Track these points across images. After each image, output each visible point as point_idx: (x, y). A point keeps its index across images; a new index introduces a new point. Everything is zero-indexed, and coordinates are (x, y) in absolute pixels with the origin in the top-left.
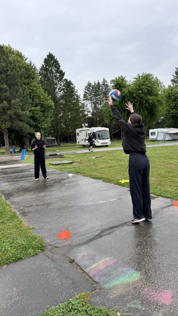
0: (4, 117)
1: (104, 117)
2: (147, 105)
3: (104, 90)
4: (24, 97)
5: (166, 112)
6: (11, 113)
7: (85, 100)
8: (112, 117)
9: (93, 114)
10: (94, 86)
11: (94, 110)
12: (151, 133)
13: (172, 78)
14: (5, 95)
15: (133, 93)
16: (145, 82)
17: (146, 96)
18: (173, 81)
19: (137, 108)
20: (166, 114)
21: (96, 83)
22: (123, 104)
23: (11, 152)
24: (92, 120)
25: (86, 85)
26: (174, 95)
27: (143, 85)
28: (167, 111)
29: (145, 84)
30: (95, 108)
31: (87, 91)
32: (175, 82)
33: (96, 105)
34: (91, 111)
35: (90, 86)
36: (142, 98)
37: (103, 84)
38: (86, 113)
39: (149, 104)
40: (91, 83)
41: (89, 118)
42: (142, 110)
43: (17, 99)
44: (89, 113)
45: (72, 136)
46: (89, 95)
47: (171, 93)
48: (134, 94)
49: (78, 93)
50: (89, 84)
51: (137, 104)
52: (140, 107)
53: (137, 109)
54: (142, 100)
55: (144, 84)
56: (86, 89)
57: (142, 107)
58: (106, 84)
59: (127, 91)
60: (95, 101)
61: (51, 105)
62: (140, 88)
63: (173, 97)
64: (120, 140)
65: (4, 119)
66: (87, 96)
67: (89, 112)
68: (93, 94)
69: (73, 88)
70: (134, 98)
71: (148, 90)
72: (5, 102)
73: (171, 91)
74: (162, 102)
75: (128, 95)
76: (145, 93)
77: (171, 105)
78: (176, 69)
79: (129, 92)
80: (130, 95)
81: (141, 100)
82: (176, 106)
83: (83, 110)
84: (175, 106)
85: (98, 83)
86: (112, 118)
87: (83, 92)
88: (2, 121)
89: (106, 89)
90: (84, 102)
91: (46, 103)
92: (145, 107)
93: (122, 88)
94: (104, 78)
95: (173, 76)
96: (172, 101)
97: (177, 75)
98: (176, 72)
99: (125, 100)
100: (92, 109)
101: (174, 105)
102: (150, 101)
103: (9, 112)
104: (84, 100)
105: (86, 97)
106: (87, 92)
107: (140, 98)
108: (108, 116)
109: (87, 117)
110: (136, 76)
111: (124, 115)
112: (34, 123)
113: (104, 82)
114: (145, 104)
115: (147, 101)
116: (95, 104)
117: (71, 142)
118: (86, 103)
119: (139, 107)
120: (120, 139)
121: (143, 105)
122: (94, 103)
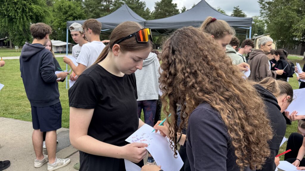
19: (19, 16)
36: (25, 5)
39: (34, 13)
42: (25, 18)
51: (19, 11)
92: (29, 15)
111: (5, 21)
114: (29, 12)
115: (31, 10)
119: (22, 15)
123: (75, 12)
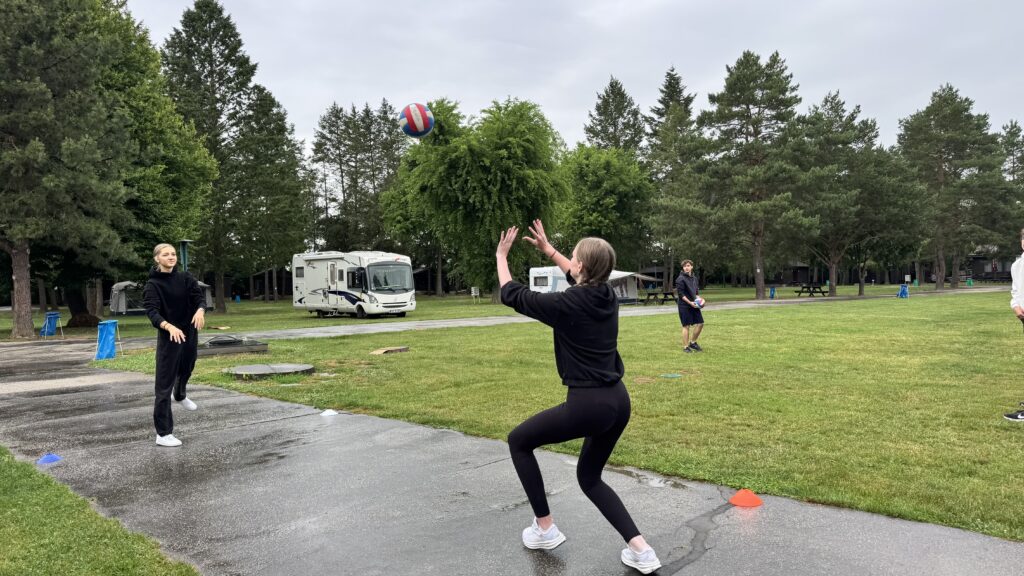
0: (23, 196)
1: (382, 221)
2: (522, 194)
3: (385, 136)
4: (111, 131)
5: (573, 220)
6: (56, 186)
7: (319, 160)
8: (412, 223)
9: (344, 207)
10: (350, 119)
11: (349, 195)
12: (536, 278)
13: (589, 123)
14: (34, 119)
15: (483, 155)
16: (516, 125)
17: (519, 169)
18: (589, 130)
19: (493, 202)
20: (574, 224)
21: (360, 110)
22: (451, 186)
23: (39, 332)
24: (342, 227)
25: (325, 113)
26: (594, 173)
27: (511, 133)
28: (574, 217)
29: (516, 131)
30: (353, 189)
31: (326, 132)
32: (596, 134)
33: (354, 181)
34: (341, 197)
35: (340, 118)
36: (507, 171)
37: (379, 117)
38: (321, 202)
39: (528, 192)
40: (341, 110)
41: (329, 221)
42: (507, 209)
43: (86, 138)
44: (334, 204)
45: (267, 276)
46: (333, 146)
47: (587, 166)
48: (484, 159)
49: (296, 137)
50: (336, 113)
51: (494, 190)
52: (504, 199)
53: (495, 203)
54: (509, 179)
55: (513, 131)
56: (324, 127)
57: (508, 199)
58: (391, 117)
59: (465, 147)
60: (355, 167)
61: (204, 168)
62: (503, 142)
63: (591, 178)
64: (434, 296)
65: (23, 203)
66: (328, 150)
67: (334, 200)
68: (345, 145)
69: (281, 118)
70: (486, 170)
71: (526, 151)
72: (37, 145)
73: (587, 159)
74: (563, 188)
75: (468, 160)
76: (517, 158)
77: (587, 198)
78: (599, 97)
79: (471, 150)
80: (474, 161)
81: (506, 178)
82: (601, 202)
83: (310, 192)
84: (598, 202)
85: (367, 112)
86: (411, 226)
87: (313, 133)
88: (13, 212)
89: (390, 133)
90: (315, 166)
91: (184, 156)
92: (518, 199)
93: (448, 137)
94: (384, 99)
95: (591, 116)
96: (590, 189)
97: (600, 114)
98: (598, 108)
99: (459, 172)
100: (344, 192)
101: (595, 199)
102: (532, 184)
103: (48, 182)
104: (315, 161)
105: (323, 152)
106: (329, 136)
107: (502, 172)
108: (399, 218)
109: (322, 216)
110: (489, 105)
111: (456, 219)
112: (141, 226)
113: (385, 113)
114: (517, 189)
115: (522, 181)
116: (354, 176)
117: (264, 299)
118: (320, 168)
119: (499, 199)
120: (435, 294)
121: (510, 193)
122: (349, 174)
123: (622, 182)
